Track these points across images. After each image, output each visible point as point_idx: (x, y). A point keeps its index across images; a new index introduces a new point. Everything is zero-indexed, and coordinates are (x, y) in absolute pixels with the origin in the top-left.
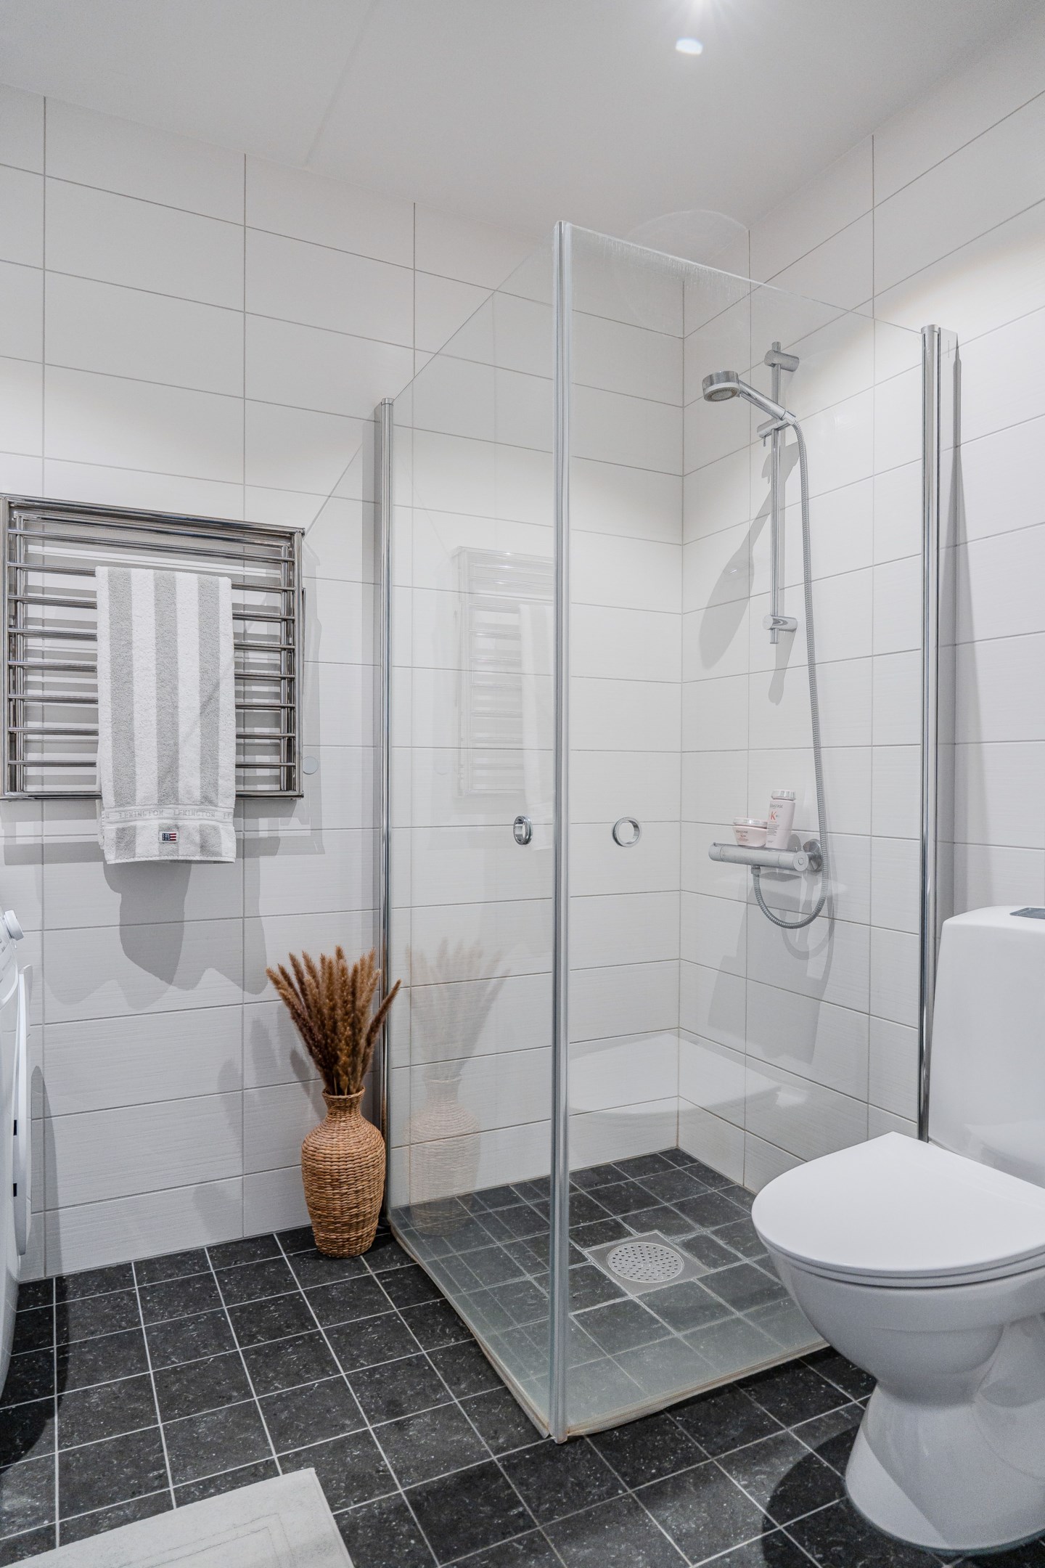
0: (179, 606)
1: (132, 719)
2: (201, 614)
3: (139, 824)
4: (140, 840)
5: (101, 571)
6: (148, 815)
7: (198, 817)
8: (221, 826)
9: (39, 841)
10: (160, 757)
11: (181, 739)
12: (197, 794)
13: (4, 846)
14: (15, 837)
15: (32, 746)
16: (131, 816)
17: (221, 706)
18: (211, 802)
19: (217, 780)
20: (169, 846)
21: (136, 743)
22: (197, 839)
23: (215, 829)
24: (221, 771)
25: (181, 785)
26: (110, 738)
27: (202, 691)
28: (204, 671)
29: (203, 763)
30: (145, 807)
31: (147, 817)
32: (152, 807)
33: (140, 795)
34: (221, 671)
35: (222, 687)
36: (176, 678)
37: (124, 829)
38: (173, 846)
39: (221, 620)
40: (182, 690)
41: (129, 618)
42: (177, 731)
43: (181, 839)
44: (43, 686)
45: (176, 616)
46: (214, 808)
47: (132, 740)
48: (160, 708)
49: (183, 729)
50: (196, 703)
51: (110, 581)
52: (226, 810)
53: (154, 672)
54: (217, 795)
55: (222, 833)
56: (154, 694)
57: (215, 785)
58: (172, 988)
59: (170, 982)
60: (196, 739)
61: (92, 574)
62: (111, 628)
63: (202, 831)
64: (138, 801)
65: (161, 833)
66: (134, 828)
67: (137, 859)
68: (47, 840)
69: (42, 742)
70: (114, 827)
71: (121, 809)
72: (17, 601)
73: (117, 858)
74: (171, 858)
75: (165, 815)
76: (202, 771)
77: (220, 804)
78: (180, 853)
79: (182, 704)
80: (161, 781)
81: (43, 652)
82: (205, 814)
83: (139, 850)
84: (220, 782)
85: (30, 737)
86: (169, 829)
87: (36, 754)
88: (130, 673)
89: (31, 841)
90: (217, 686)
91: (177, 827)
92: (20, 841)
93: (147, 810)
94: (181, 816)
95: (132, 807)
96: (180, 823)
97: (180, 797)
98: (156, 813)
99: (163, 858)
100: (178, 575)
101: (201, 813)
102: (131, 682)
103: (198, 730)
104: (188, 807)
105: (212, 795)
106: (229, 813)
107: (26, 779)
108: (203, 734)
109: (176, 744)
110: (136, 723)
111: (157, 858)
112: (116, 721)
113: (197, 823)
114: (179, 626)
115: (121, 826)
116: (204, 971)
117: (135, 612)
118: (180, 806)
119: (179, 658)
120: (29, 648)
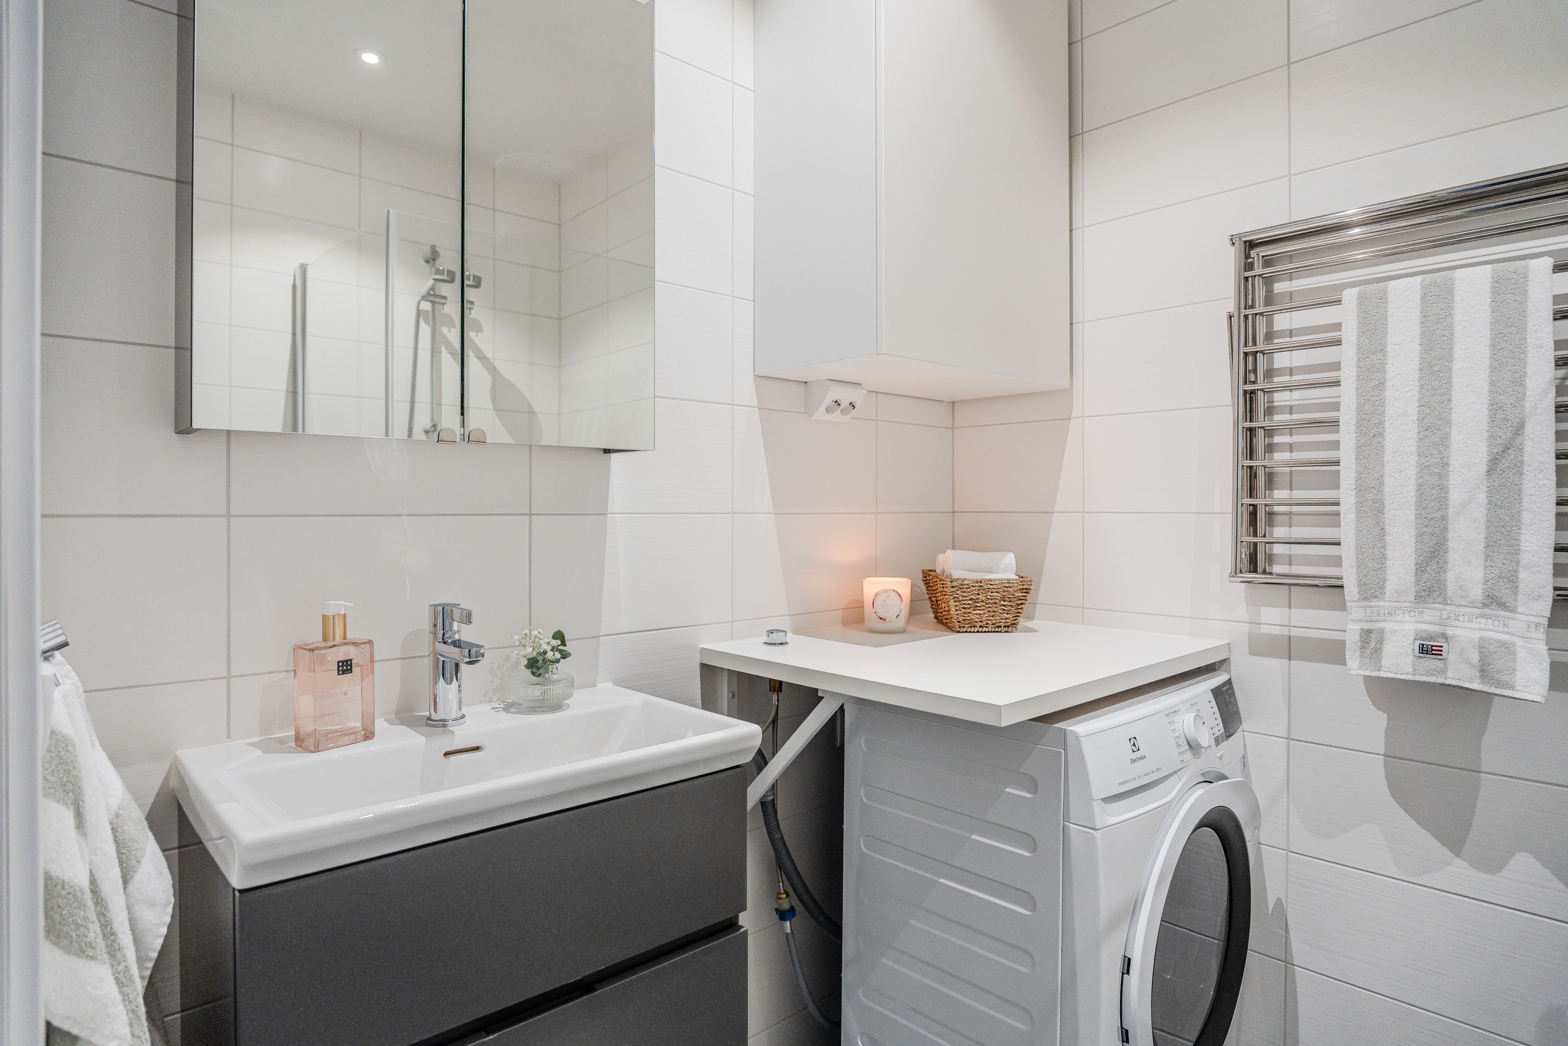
0: (1457, 318)
1: (1382, 484)
2: (1494, 323)
3: (1388, 626)
4: (1388, 648)
5: (1350, 296)
6: (1401, 614)
7: (1478, 626)
8: (1519, 642)
9: (1285, 631)
10: (1420, 536)
11: (1451, 510)
12: (1477, 592)
13: (1249, 634)
14: (1260, 624)
15: (1278, 519)
16: (1379, 614)
17: (1526, 458)
18: (1503, 605)
19: (1516, 571)
20: (1431, 663)
21: (1387, 516)
22: (1475, 657)
23: (1507, 648)
24: (1525, 558)
25: (1451, 577)
26: (1353, 510)
27: (1492, 437)
28: (1495, 408)
29: (1490, 545)
30: (1397, 604)
31: (1400, 618)
32: (1406, 604)
33: (1390, 587)
34: (1527, 405)
35: (1529, 428)
36: (1449, 422)
37: (1369, 631)
38: (1440, 664)
39: (1530, 325)
40: (1456, 438)
41: (1383, 350)
42: (1446, 499)
43: (1451, 654)
44: (1291, 448)
45: (1452, 334)
46: (1508, 614)
47: (1381, 511)
48: (1422, 468)
49: (1455, 496)
50: (1481, 457)
51: (1360, 304)
52: (1531, 619)
53: (1415, 418)
54: (1516, 594)
55: (1521, 654)
56: (1413, 449)
57: (1513, 580)
60: (1479, 510)
61: (1338, 302)
62: (1358, 367)
63: (1482, 646)
64: (1388, 595)
65: (1417, 643)
66: (1382, 631)
67: (1382, 674)
68: (1294, 632)
69: (1290, 514)
70: (1357, 627)
71: (1366, 603)
72: (1257, 352)
73: (1360, 668)
74: (1433, 679)
75: (1426, 617)
76: (1487, 557)
77: (1520, 609)
78: (1450, 673)
79: (1455, 460)
80: (1420, 570)
81: (1291, 407)
82: (1490, 621)
83: (1386, 662)
84: (1523, 574)
85: (1276, 509)
86: (1431, 638)
87: (1283, 529)
88: (1382, 423)
89: (1277, 631)
90: (1519, 429)
91: (1444, 636)
92: (1265, 629)
93: (1400, 608)
94: (1451, 622)
95: (1381, 603)
96: (1449, 632)
97: (1450, 593)
98: (1412, 614)
99: (1418, 678)
100: (1459, 273)
101: (1483, 621)
102: (1381, 435)
103: (1482, 497)
104: (1463, 609)
105: (1505, 594)
106: (1537, 625)
107: (1270, 558)
108: (1490, 502)
109: (1444, 518)
110: (1387, 489)
111: (1410, 677)
112: (1361, 489)
113: (1476, 635)
114: (1457, 347)
115: (1366, 626)
117: (1392, 339)
118: (1448, 607)
119: (1454, 393)
120: (1275, 404)
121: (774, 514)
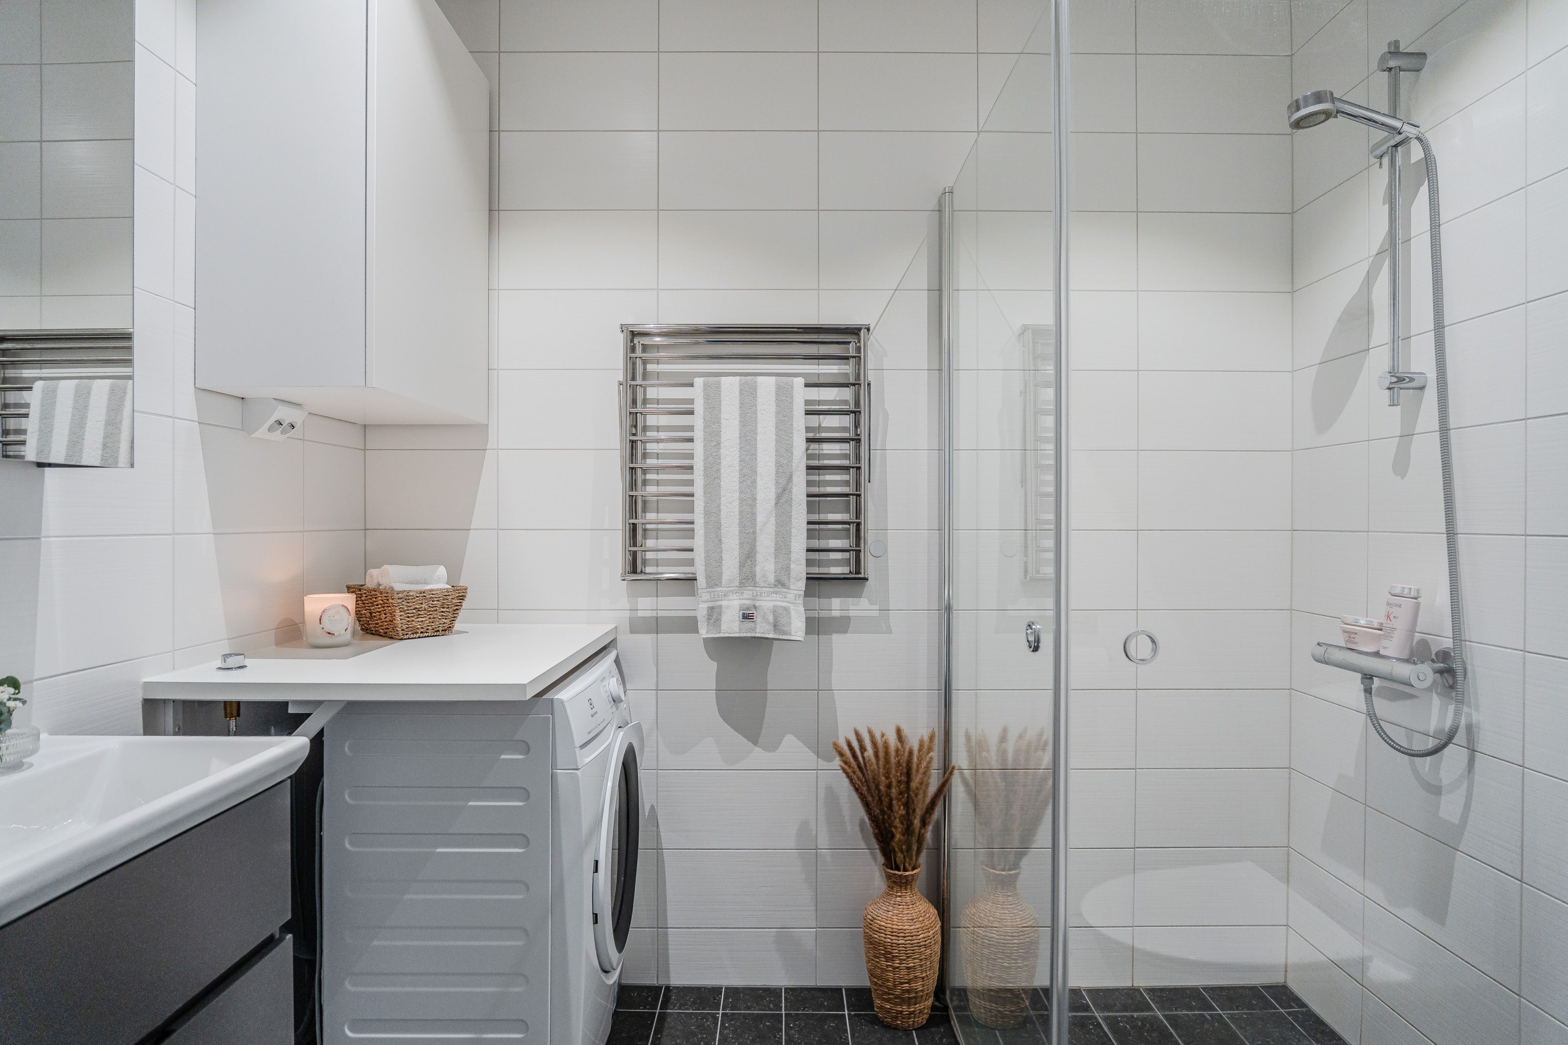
0: (759, 407)
1: (720, 511)
2: (777, 413)
3: (724, 603)
4: (725, 618)
5: (699, 382)
6: (731, 595)
7: (772, 599)
8: (792, 607)
9: (654, 614)
10: (741, 544)
11: (758, 528)
12: (771, 578)
13: (630, 618)
14: (637, 610)
15: (649, 533)
16: (718, 596)
17: (793, 496)
18: (783, 585)
19: (790, 564)
20: (748, 624)
21: (722, 532)
22: (771, 618)
23: (786, 609)
24: (793, 556)
25: (758, 569)
26: (703, 528)
27: (777, 483)
28: (778, 465)
29: (777, 549)
30: (729, 589)
31: (731, 597)
32: (734, 588)
33: (725, 578)
34: (794, 465)
35: (795, 478)
36: (756, 472)
37: (712, 608)
38: (752, 625)
39: (794, 417)
40: (760, 483)
41: (719, 422)
42: (755, 520)
43: (758, 618)
44: (658, 483)
45: (756, 417)
46: (786, 590)
47: (719, 529)
48: (742, 500)
49: (760, 519)
50: (772, 496)
51: (705, 390)
52: (797, 592)
53: (738, 468)
54: (789, 578)
55: (793, 613)
56: (737, 488)
57: (788, 569)
58: (757, 749)
59: (755, 743)
60: (771, 528)
61: (692, 385)
62: (705, 432)
63: (775, 611)
64: (724, 583)
65: (741, 612)
66: (721, 606)
67: (722, 635)
68: (661, 614)
69: (657, 530)
70: (705, 605)
71: (711, 590)
72: (637, 413)
73: (707, 632)
74: (749, 635)
75: (745, 596)
76: (776, 557)
77: (792, 587)
78: (758, 630)
79: (760, 497)
80: (742, 565)
81: (658, 454)
82: (778, 595)
83: (724, 627)
84: (792, 566)
85: (648, 526)
86: (748, 609)
87: (652, 541)
88: (718, 470)
89: (648, 614)
90: (790, 479)
91: (755, 607)
92: (641, 614)
93: (731, 591)
94: (758, 598)
95: (719, 589)
96: (757, 604)
97: (757, 580)
98: (738, 594)
99: (742, 635)
100: (760, 379)
101: (774, 595)
102: (719, 478)
103: (773, 520)
104: (765, 589)
105: (784, 578)
106: (799, 596)
107: (644, 562)
108: (777, 523)
109: (754, 533)
110: (723, 515)
111: (738, 635)
112: (707, 514)
113: (771, 604)
114: (759, 425)
115: (711, 604)
116: (784, 736)
117: (724, 415)
118: (757, 589)
119: (758, 454)
120: (647, 451)
121: (214, 534)
